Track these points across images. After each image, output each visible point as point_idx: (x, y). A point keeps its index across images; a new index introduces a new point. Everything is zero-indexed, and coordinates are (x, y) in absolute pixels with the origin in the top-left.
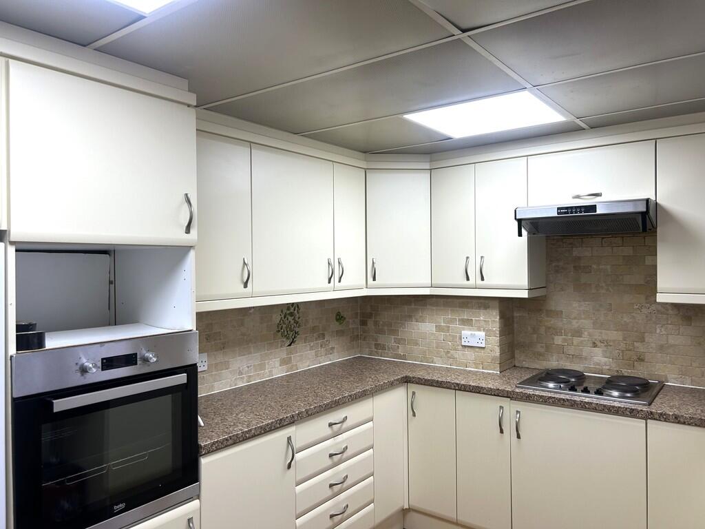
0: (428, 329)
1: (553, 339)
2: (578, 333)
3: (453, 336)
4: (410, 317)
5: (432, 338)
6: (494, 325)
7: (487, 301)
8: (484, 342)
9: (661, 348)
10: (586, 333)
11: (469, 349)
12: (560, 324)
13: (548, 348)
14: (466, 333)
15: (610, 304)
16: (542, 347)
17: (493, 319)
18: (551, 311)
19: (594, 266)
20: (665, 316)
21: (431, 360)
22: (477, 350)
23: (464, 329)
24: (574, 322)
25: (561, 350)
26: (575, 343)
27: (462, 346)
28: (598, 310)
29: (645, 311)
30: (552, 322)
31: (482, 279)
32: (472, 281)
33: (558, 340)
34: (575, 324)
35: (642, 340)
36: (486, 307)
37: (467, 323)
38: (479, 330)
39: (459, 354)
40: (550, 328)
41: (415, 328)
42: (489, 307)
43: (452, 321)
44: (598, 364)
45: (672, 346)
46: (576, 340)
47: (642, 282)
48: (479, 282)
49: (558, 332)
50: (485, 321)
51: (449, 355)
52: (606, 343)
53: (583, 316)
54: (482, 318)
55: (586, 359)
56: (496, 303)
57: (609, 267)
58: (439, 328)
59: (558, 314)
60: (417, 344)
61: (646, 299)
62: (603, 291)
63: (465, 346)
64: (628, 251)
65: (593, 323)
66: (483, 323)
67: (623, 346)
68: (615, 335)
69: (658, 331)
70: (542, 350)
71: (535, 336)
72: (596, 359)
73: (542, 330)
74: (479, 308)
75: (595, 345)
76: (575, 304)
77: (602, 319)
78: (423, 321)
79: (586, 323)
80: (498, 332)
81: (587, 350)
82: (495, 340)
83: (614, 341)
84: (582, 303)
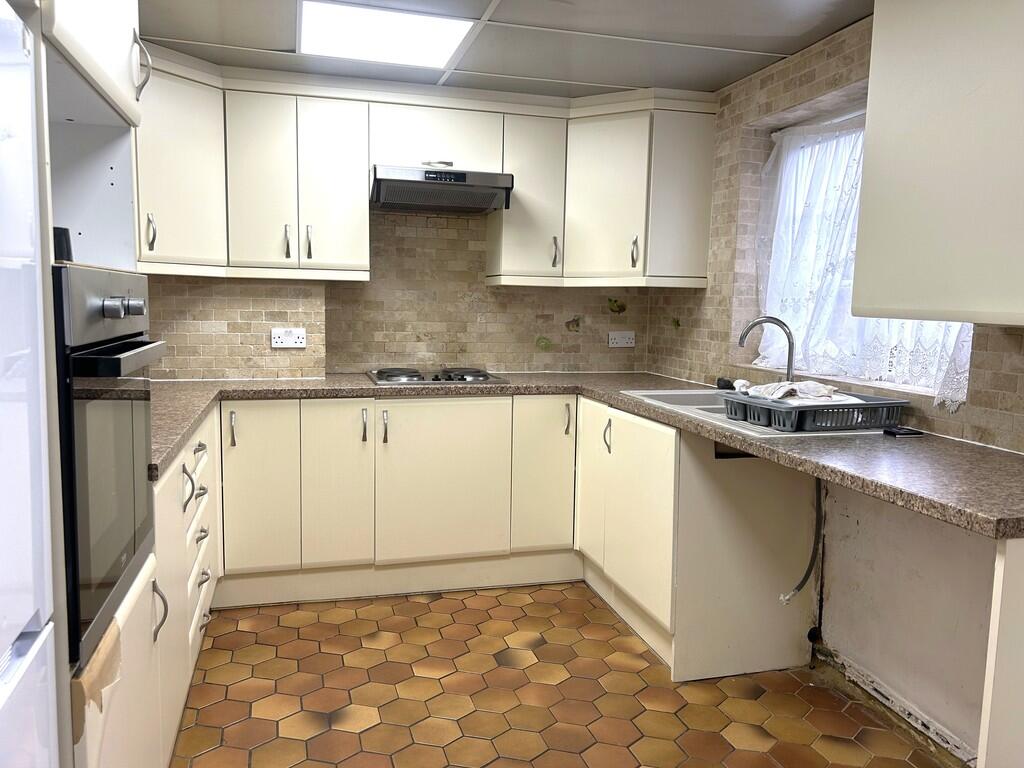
0: (214, 329)
1: (373, 335)
2: (401, 326)
3: (257, 336)
4: (182, 313)
5: (222, 341)
6: (318, 318)
7: (308, 287)
8: (304, 341)
9: (481, 337)
10: (410, 327)
11: (282, 353)
12: (381, 318)
13: (366, 347)
14: (278, 331)
15: (435, 293)
16: (359, 346)
17: (317, 311)
18: (370, 302)
19: (419, 249)
20: (485, 304)
21: (220, 374)
22: (294, 352)
23: (274, 326)
24: (397, 314)
25: (382, 347)
26: (397, 338)
27: (272, 348)
28: (423, 300)
29: (467, 299)
30: (372, 315)
31: (309, 256)
32: (293, 259)
33: (379, 336)
34: (398, 316)
35: (464, 330)
36: (307, 295)
37: (280, 317)
38: (297, 325)
39: (267, 362)
40: (368, 322)
41: (192, 328)
42: (311, 295)
43: (255, 316)
44: (422, 360)
45: (491, 334)
46: (399, 335)
47: (465, 269)
48: (304, 259)
49: (378, 326)
50: (305, 313)
51: (251, 363)
52: (430, 336)
53: (407, 307)
54: (300, 310)
55: (409, 355)
56: (322, 289)
57: (434, 251)
58: (233, 327)
59: (379, 305)
60: (195, 352)
61: (469, 287)
62: (427, 278)
63: (276, 349)
64: (452, 234)
65: (418, 315)
66: (302, 316)
67: (446, 338)
68: (438, 327)
69: (479, 319)
70: (359, 350)
71: (351, 333)
72: (420, 355)
73: (360, 326)
74: (297, 296)
75: (419, 339)
76: (399, 294)
77: (427, 309)
78: (206, 318)
79: (410, 315)
80: (323, 327)
81: (410, 346)
82: (320, 337)
83: (438, 333)
84: (407, 292)
